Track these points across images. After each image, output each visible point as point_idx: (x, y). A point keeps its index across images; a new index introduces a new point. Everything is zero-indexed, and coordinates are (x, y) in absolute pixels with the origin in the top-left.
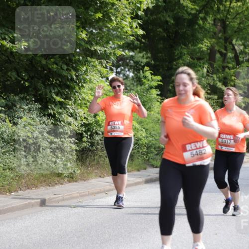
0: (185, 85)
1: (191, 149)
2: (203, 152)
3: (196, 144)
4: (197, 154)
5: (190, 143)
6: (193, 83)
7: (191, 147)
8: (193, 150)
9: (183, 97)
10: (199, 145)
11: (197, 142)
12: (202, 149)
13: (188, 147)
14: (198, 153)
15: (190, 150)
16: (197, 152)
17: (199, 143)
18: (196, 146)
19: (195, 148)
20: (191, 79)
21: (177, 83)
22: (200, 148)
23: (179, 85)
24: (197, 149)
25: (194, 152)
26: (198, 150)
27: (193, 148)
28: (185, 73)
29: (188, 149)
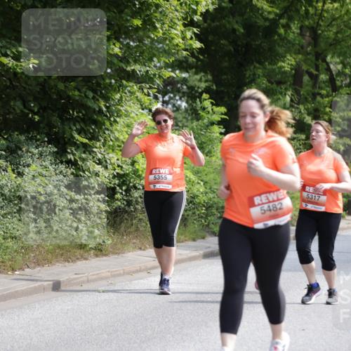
0: (253, 116)
1: (260, 203)
2: (278, 207)
3: (268, 195)
4: (270, 210)
5: (260, 195)
6: (265, 113)
7: (261, 200)
8: (263, 204)
9: (250, 133)
10: (272, 196)
11: (270, 192)
12: (276, 203)
13: (257, 200)
14: (271, 208)
15: (259, 205)
16: (269, 207)
17: (272, 194)
18: (268, 199)
19: (267, 201)
20: (262, 107)
21: (243, 113)
22: (274, 201)
23: (245, 116)
24: (270, 202)
25: (266, 207)
26: (271, 204)
27: (264, 201)
28: (253, 99)
29: (256, 203)
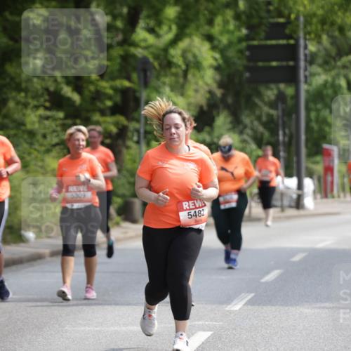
1: (188, 208)
2: (202, 213)
3: (195, 201)
4: (196, 216)
6: (186, 126)
7: (189, 206)
8: (190, 209)
12: (201, 209)
13: (185, 205)
15: (187, 210)
16: (195, 212)
18: (195, 205)
19: (194, 207)
20: (184, 119)
21: (167, 125)
22: (200, 207)
23: (170, 128)
24: (196, 208)
25: (193, 212)
26: (197, 210)
27: (191, 207)
28: (175, 112)
29: (185, 208)
